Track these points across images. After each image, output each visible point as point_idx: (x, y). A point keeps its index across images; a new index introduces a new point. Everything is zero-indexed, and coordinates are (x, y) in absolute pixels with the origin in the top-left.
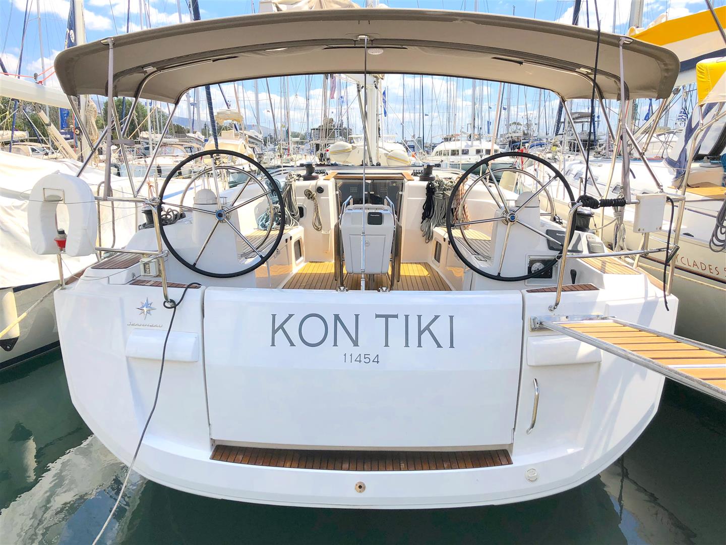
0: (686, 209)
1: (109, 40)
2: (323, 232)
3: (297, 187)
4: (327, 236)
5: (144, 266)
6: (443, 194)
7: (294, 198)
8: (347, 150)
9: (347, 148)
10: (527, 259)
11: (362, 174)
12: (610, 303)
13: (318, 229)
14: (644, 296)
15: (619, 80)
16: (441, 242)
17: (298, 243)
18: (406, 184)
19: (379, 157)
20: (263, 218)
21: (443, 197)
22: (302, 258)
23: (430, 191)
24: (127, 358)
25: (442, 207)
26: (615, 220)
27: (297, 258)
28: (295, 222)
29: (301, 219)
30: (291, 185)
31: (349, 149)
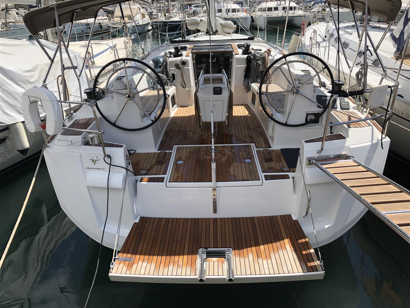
0: (400, 75)
1: (54, 6)
2: (187, 89)
3: (171, 62)
4: (189, 92)
5: (91, 139)
6: (257, 63)
7: (169, 68)
8: (197, 22)
9: (197, 21)
10: (305, 113)
11: (209, 46)
12: (351, 147)
13: (184, 87)
14: (371, 141)
15: (365, 4)
16: (256, 94)
17: (173, 97)
18: (234, 57)
19: (217, 26)
20: (152, 82)
21: (256, 64)
22: (175, 105)
23: (249, 61)
24: (88, 187)
25: (255, 71)
26: (357, 84)
27: (173, 106)
28: (171, 84)
29: (174, 81)
30: (167, 61)
31: (198, 22)
